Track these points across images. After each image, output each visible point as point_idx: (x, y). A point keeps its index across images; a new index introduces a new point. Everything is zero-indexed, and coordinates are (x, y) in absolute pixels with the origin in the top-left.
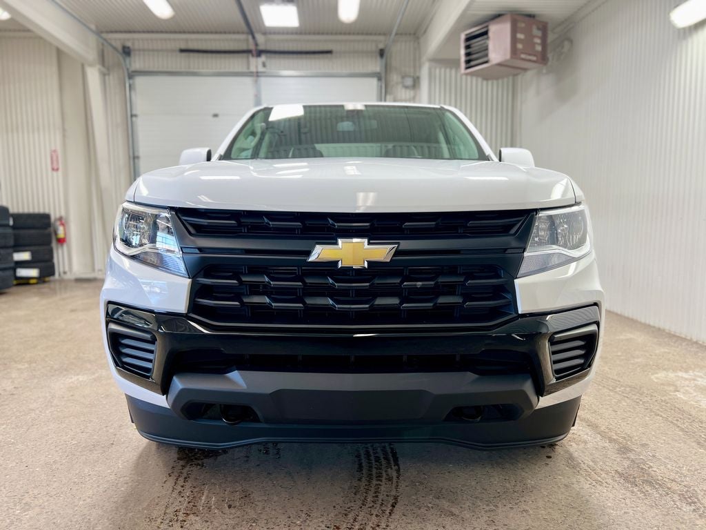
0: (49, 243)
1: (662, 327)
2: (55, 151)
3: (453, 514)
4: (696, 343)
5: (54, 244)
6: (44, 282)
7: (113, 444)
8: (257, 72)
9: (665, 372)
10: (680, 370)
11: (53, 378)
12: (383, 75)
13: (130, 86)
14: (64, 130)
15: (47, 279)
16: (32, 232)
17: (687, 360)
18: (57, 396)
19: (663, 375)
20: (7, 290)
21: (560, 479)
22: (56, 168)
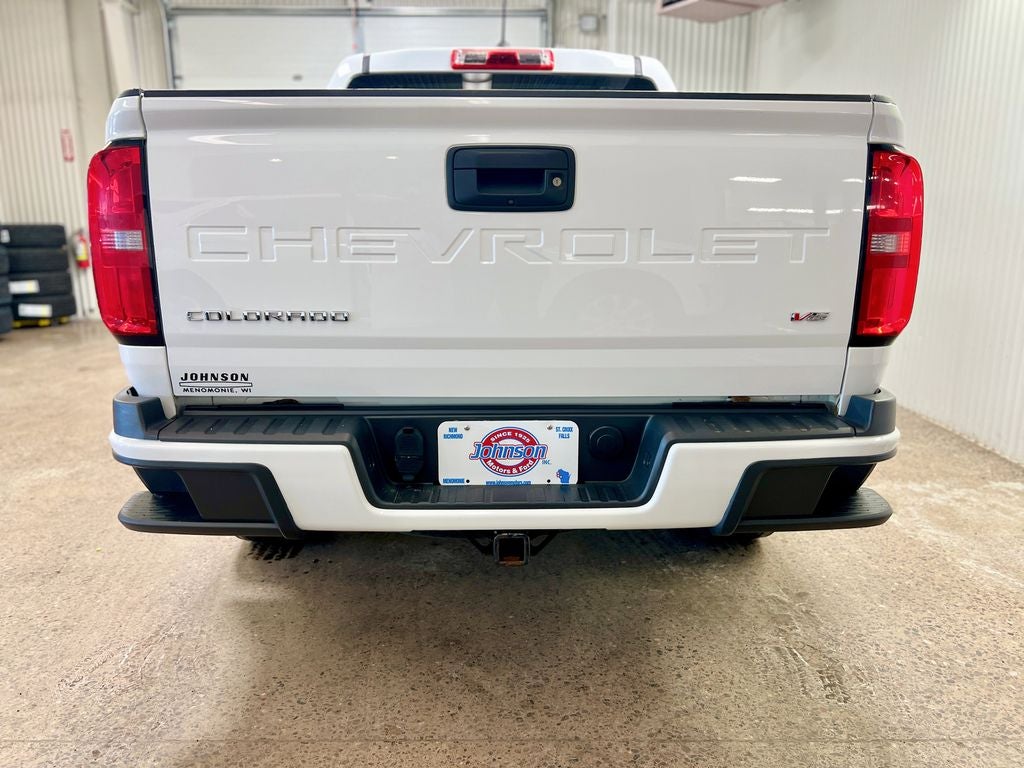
0: (66, 266)
1: (917, 411)
2: (66, 132)
3: (481, 689)
4: (959, 437)
5: (73, 270)
6: (60, 324)
7: (59, 572)
8: (357, 10)
9: (890, 482)
10: (914, 480)
11: (16, 471)
12: (550, 13)
13: (170, 32)
14: (78, 100)
15: (65, 319)
16: (38, 251)
17: (932, 465)
18: (11, 498)
19: (885, 487)
20: (7, 336)
21: (657, 642)
22: (69, 156)
